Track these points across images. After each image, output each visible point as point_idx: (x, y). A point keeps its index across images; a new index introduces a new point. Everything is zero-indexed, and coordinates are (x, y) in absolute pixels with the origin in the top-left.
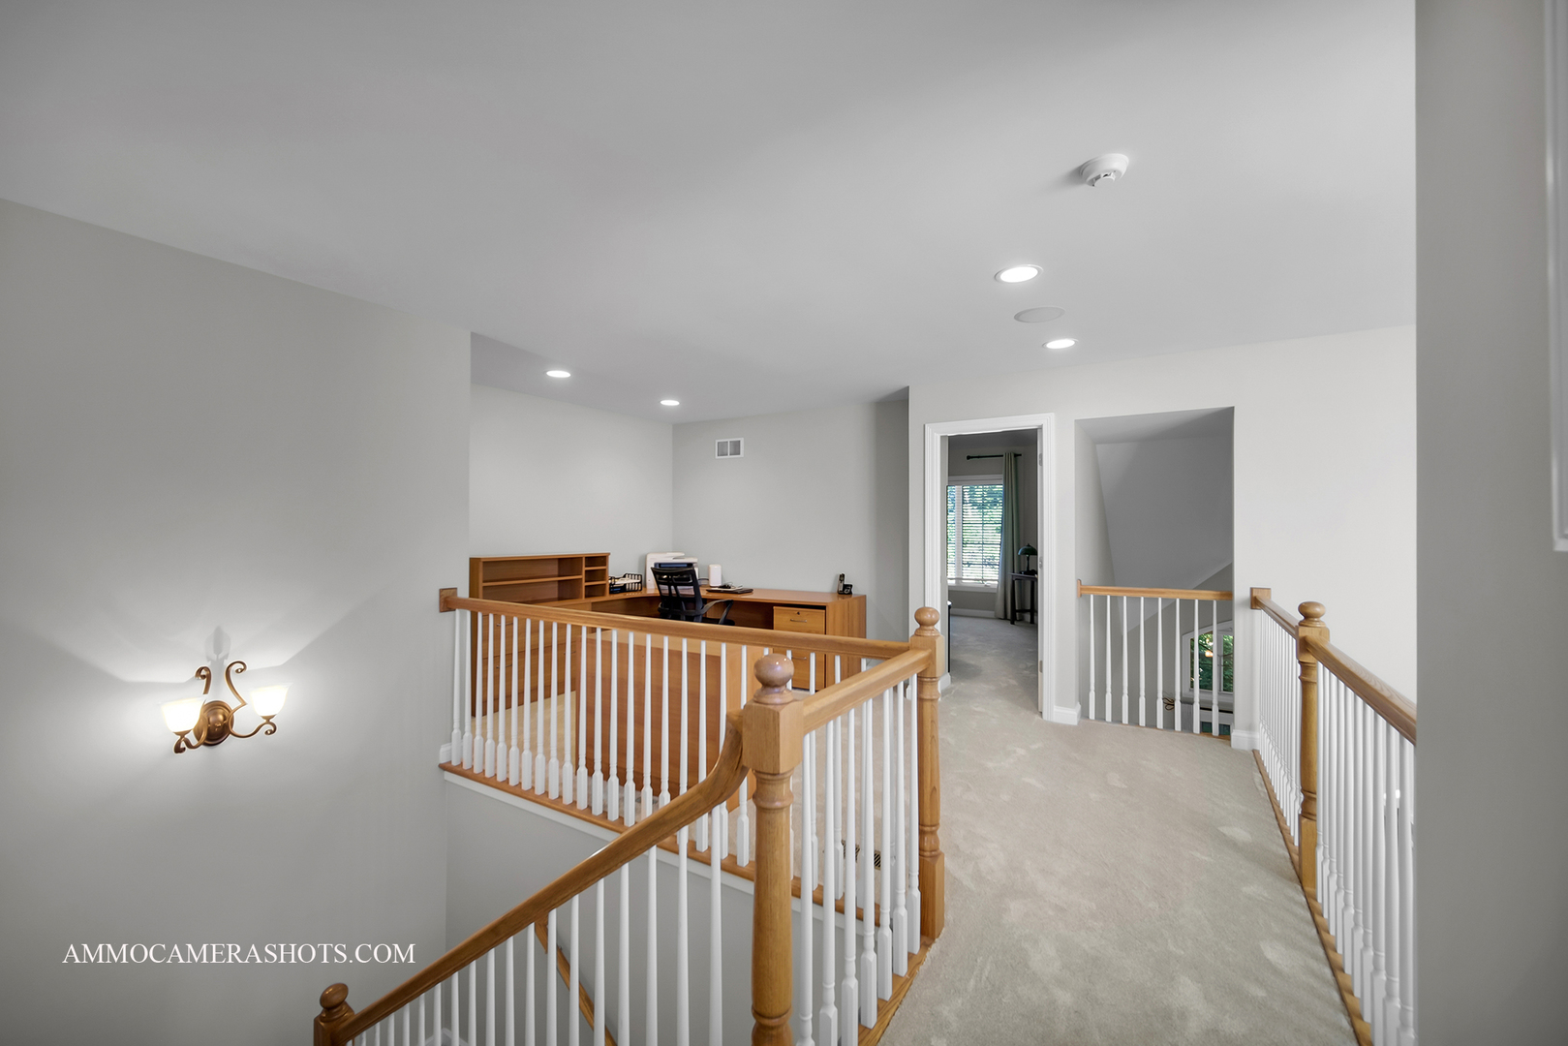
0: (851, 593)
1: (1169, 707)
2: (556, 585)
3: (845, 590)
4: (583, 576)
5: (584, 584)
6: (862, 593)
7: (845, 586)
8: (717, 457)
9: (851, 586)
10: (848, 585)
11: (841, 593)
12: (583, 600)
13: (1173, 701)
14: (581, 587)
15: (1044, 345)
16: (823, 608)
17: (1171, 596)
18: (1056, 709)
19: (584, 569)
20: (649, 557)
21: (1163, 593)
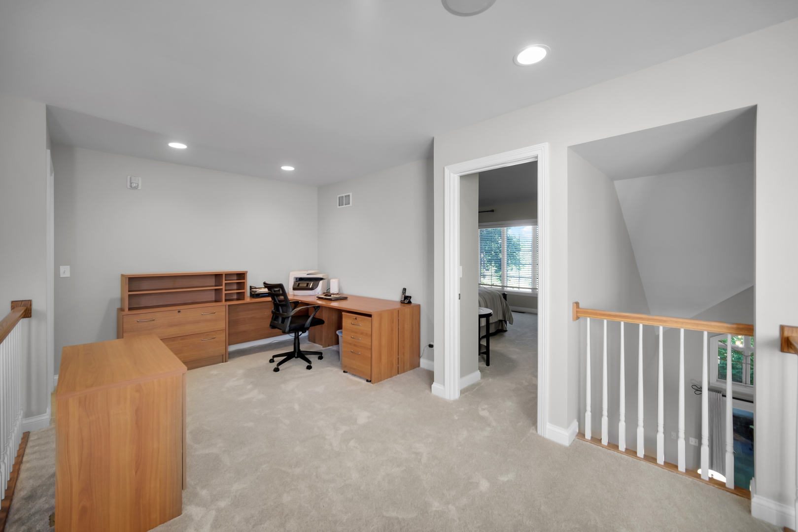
0: (410, 302)
1: (698, 392)
2: (214, 292)
3: (407, 300)
4: (223, 287)
5: (224, 292)
6: (418, 303)
7: (406, 298)
8: (338, 207)
9: (410, 297)
10: (408, 297)
11: (402, 302)
12: (224, 303)
13: (701, 388)
14: (222, 294)
15: (514, 60)
16: (370, 316)
17: (674, 326)
18: (549, 426)
19: (224, 282)
20: (291, 273)
21: (665, 321)
